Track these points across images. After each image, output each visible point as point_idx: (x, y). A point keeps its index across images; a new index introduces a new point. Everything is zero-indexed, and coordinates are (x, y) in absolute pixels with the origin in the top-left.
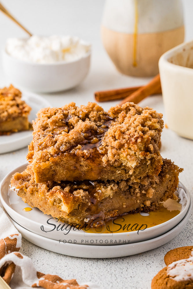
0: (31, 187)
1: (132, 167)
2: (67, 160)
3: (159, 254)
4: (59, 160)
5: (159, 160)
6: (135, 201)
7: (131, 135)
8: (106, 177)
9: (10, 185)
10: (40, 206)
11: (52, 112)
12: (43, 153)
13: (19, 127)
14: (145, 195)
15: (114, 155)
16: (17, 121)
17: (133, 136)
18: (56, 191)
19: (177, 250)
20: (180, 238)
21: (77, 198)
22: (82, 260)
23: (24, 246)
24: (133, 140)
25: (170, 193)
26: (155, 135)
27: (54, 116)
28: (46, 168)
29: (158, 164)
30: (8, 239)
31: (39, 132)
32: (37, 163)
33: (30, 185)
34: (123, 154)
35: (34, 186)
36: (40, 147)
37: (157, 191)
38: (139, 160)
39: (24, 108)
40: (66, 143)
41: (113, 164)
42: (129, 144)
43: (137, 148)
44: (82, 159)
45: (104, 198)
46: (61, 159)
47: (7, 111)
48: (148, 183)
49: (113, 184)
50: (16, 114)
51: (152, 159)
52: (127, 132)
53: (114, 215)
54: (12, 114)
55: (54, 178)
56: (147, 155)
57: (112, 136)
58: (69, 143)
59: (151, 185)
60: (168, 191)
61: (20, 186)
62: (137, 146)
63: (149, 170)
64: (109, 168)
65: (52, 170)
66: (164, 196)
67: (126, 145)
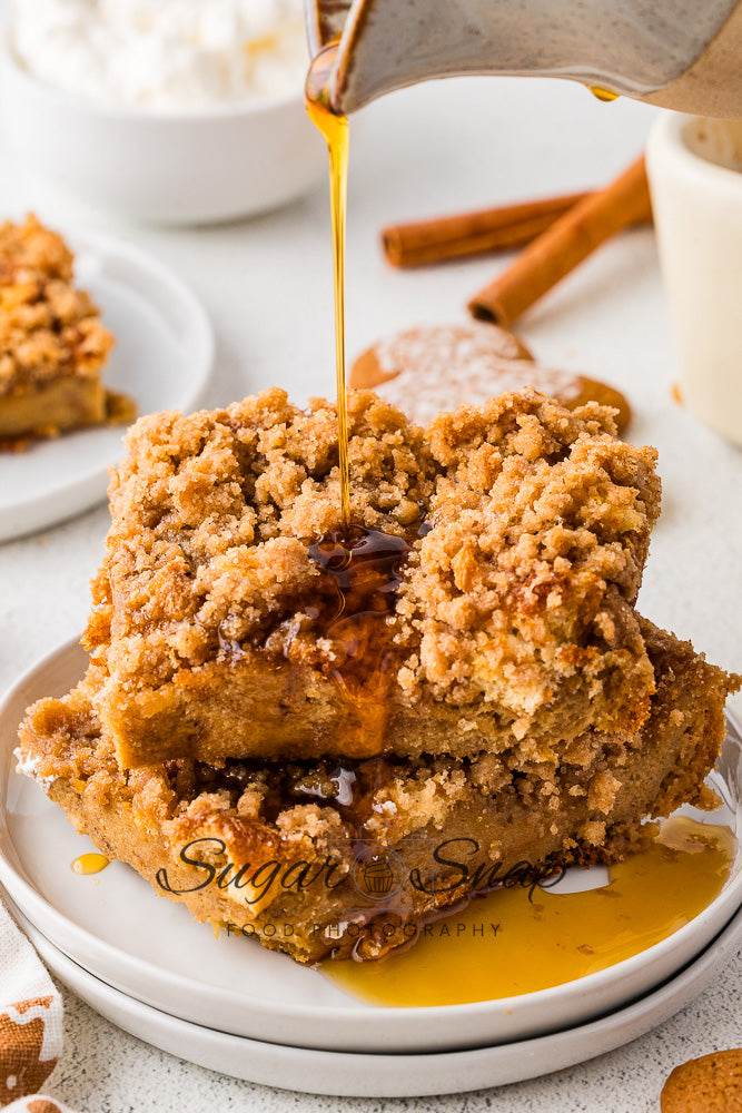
0: (103, 776)
1: (524, 709)
2: (249, 680)
3: (641, 1072)
4: (217, 681)
5: (639, 676)
6: (542, 829)
7: (519, 571)
8: (414, 743)
9: (17, 751)
10: (142, 863)
12: (147, 652)
13: (64, 415)
14: (582, 801)
15: (449, 662)
17: (526, 579)
18: (205, 820)
19: (714, 1065)
21: (292, 850)
22: (316, 1103)
23: (76, 1029)
24: (529, 595)
25: (689, 780)
26: (621, 565)
27: (197, 457)
28: (160, 713)
29: (635, 693)
30: (5, 1022)
31: (132, 534)
32: (122, 695)
33: (100, 764)
34: (488, 659)
36: (137, 618)
37: (631, 779)
38: (553, 680)
39: (82, 338)
40: (244, 604)
41: (445, 696)
42: (509, 611)
43: (543, 629)
44: (314, 676)
45: (407, 832)
47: (10, 353)
48: (594, 753)
49: (445, 773)
50: (51, 368)
51: (611, 673)
52: (504, 559)
53: (450, 897)
54: (34, 366)
55: (197, 748)
56: (587, 661)
57: (440, 571)
58: (258, 603)
59: (606, 759)
60: (681, 771)
61: (58, 765)
62: (545, 622)
63: (596, 714)
64: (426, 710)
65: (188, 722)
66: (663, 798)
67: (499, 619)
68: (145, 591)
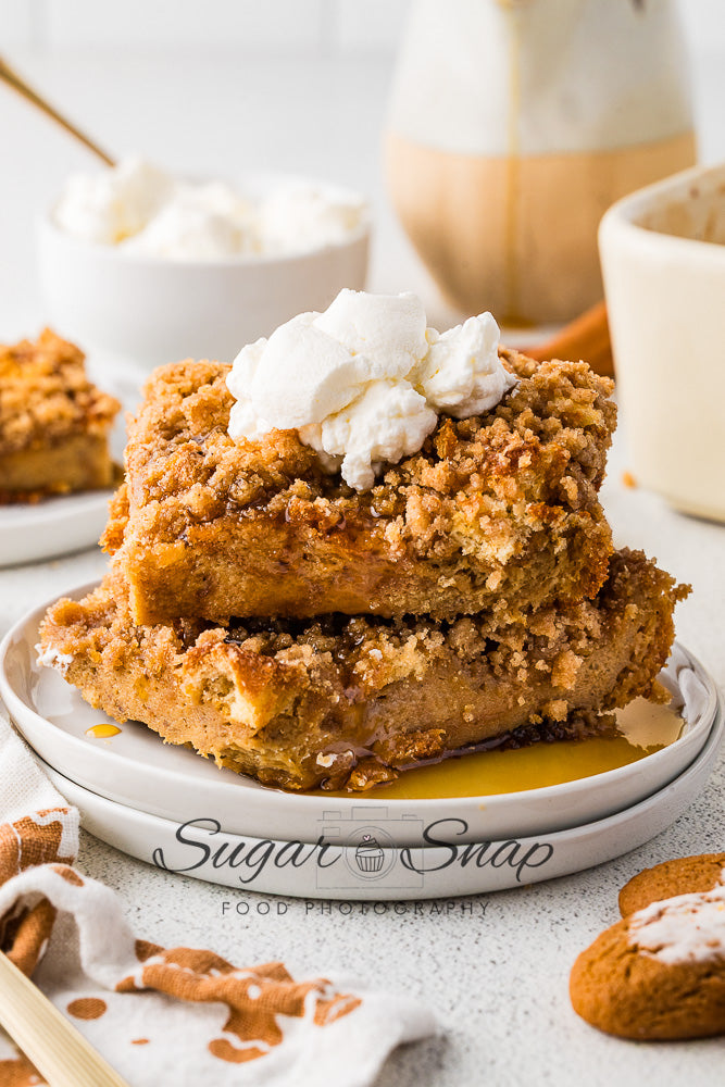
0: (117, 643)
1: (497, 560)
2: (252, 536)
3: (601, 890)
4: (225, 536)
5: (599, 536)
6: (510, 700)
7: (493, 442)
8: (398, 603)
9: (37, 647)
10: (152, 714)
11: (198, 376)
12: (163, 511)
13: (75, 473)
14: (547, 677)
15: (431, 518)
16: (68, 452)
17: (501, 447)
18: (211, 647)
19: (667, 867)
20: (678, 839)
21: (289, 673)
24: (502, 459)
25: (642, 675)
26: (583, 445)
27: (208, 386)
28: (173, 565)
29: (596, 553)
30: (27, 823)
31: (148, 442)
32: (140, 548)
33: (114, 636)
34: (465, 511)
35: (129, 641)
36: (154, 492)
37: (591, 667)
38: (523, 535)
39: (93, 402)
40: (251, 473)
41: (427, 552)
42: (485, 476)
43: (515, 488)
44: (311, 533)
45: (390, 680)
46: (229, 530)
47: (29, 412)
48: (558, 632)
49: (426, 631)
50: (65, 425)
51: (574, 535)
52: (481, 433)
53: (428, 747)
54: (50, 423)
55: (206, 604)
56: (553, 517)
58: (262, 473)
59: (568, 641)
60: (635, 667)
61: (76, 642)
62: (517, 482)
63: (560, 576)
64: (409, 566)
65: (198, 576)
66: (619, 689)
67: (475, 481)
68: (162, 469)
